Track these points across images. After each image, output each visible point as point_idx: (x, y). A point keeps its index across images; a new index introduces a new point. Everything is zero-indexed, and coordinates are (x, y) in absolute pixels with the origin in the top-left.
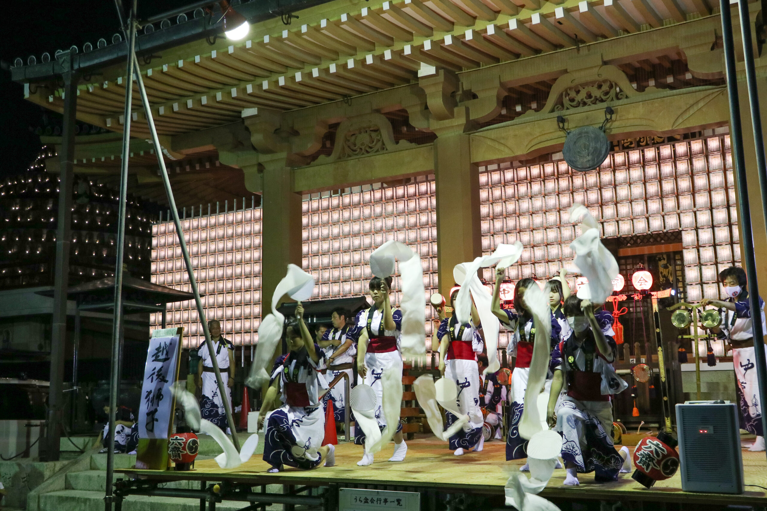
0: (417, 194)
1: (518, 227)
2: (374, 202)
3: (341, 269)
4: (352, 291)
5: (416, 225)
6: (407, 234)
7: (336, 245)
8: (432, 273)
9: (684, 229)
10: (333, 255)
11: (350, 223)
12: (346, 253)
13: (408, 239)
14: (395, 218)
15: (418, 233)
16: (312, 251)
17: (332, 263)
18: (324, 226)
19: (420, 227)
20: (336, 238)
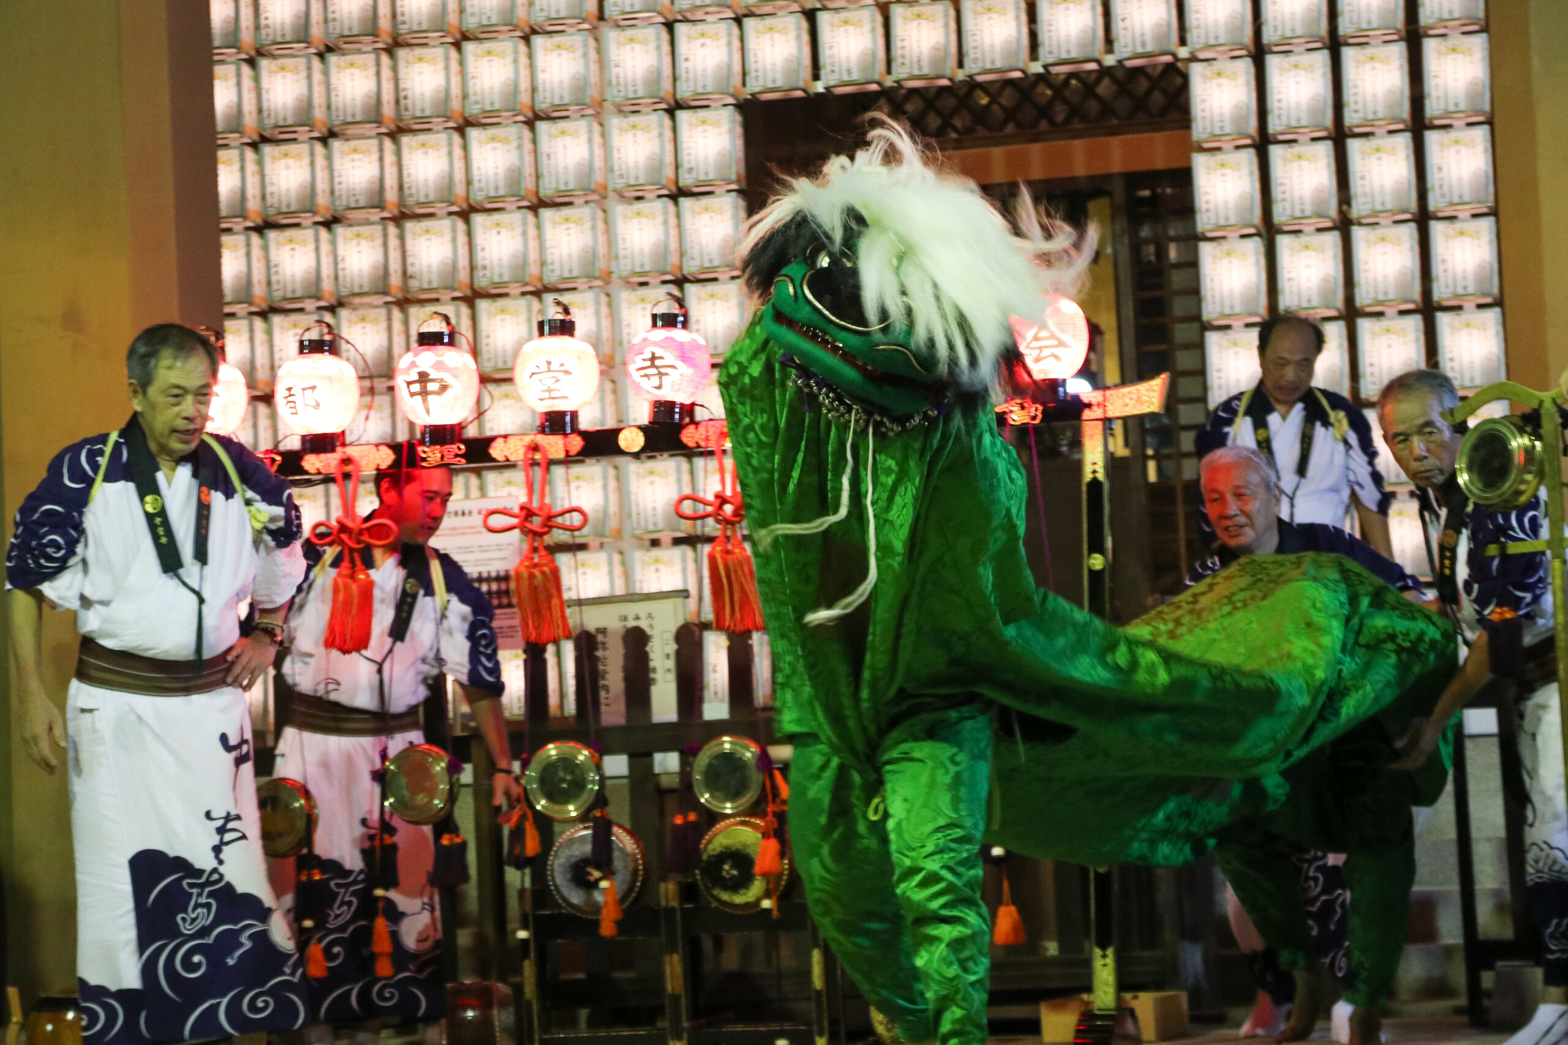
1: (384, 24)
9: (1202, 55)
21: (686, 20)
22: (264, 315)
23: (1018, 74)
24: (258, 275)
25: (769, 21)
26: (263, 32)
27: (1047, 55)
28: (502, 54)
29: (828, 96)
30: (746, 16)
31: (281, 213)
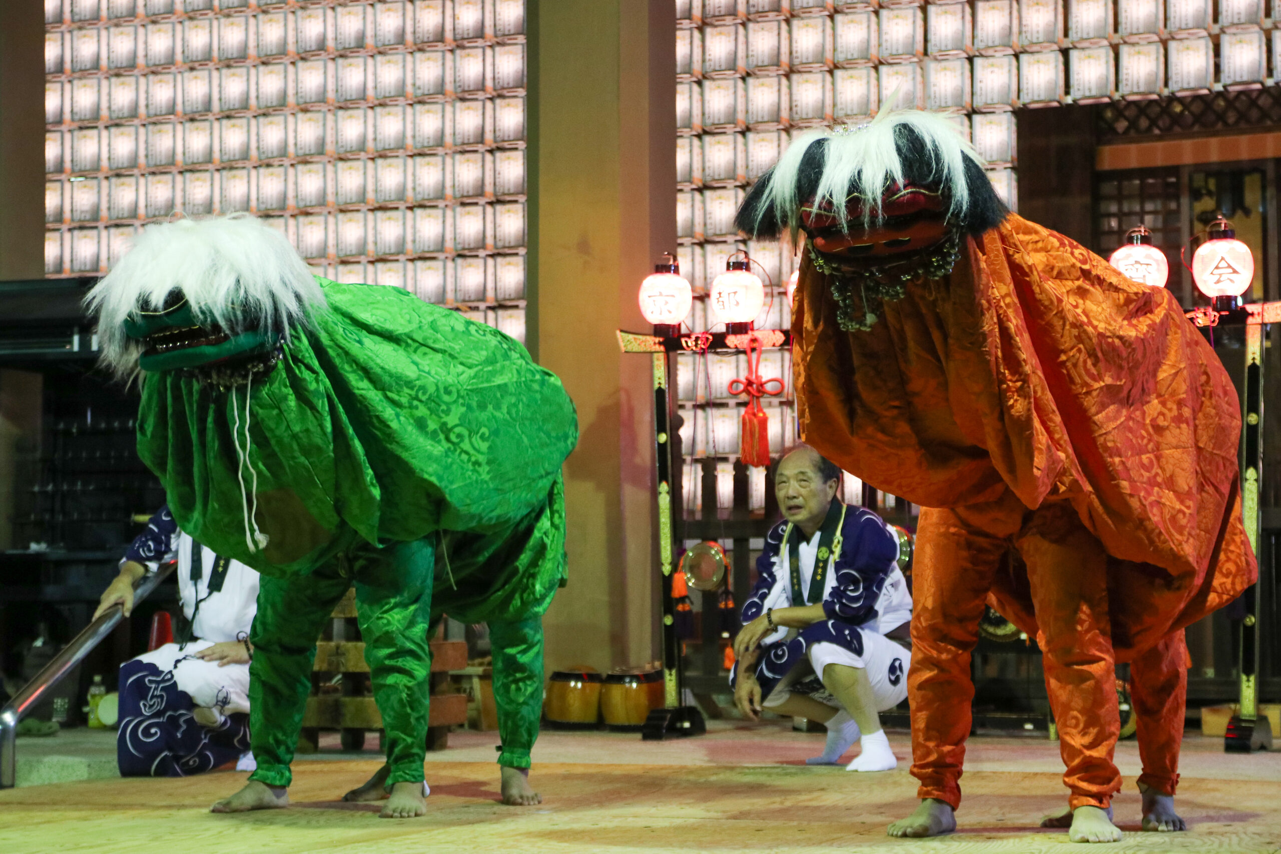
1: (784, 58)
3: (179, 178)
5: (440, 37)
6: (409, 66)
7: (162, 93)
8: (491, 203)
10: (150, 127)
11: (211, 20)
12: (196, 124)
13: (414, 85)
14: (369, 10)
15: (449, 64)
16: (75, 110)
17: (147, 156)
18: (117, 25)
19: (453, 45)
20: (160, 69)
21: (982, 56)
22: (701, 244)
23: (1205, 92)
24: (698, 220)
25: (1037, 56)
26: (707, 64)
27: (1226, 78)
28: (859, 78)
29: (1075, 106)
30: (1022, 53)
31: (714, 180)
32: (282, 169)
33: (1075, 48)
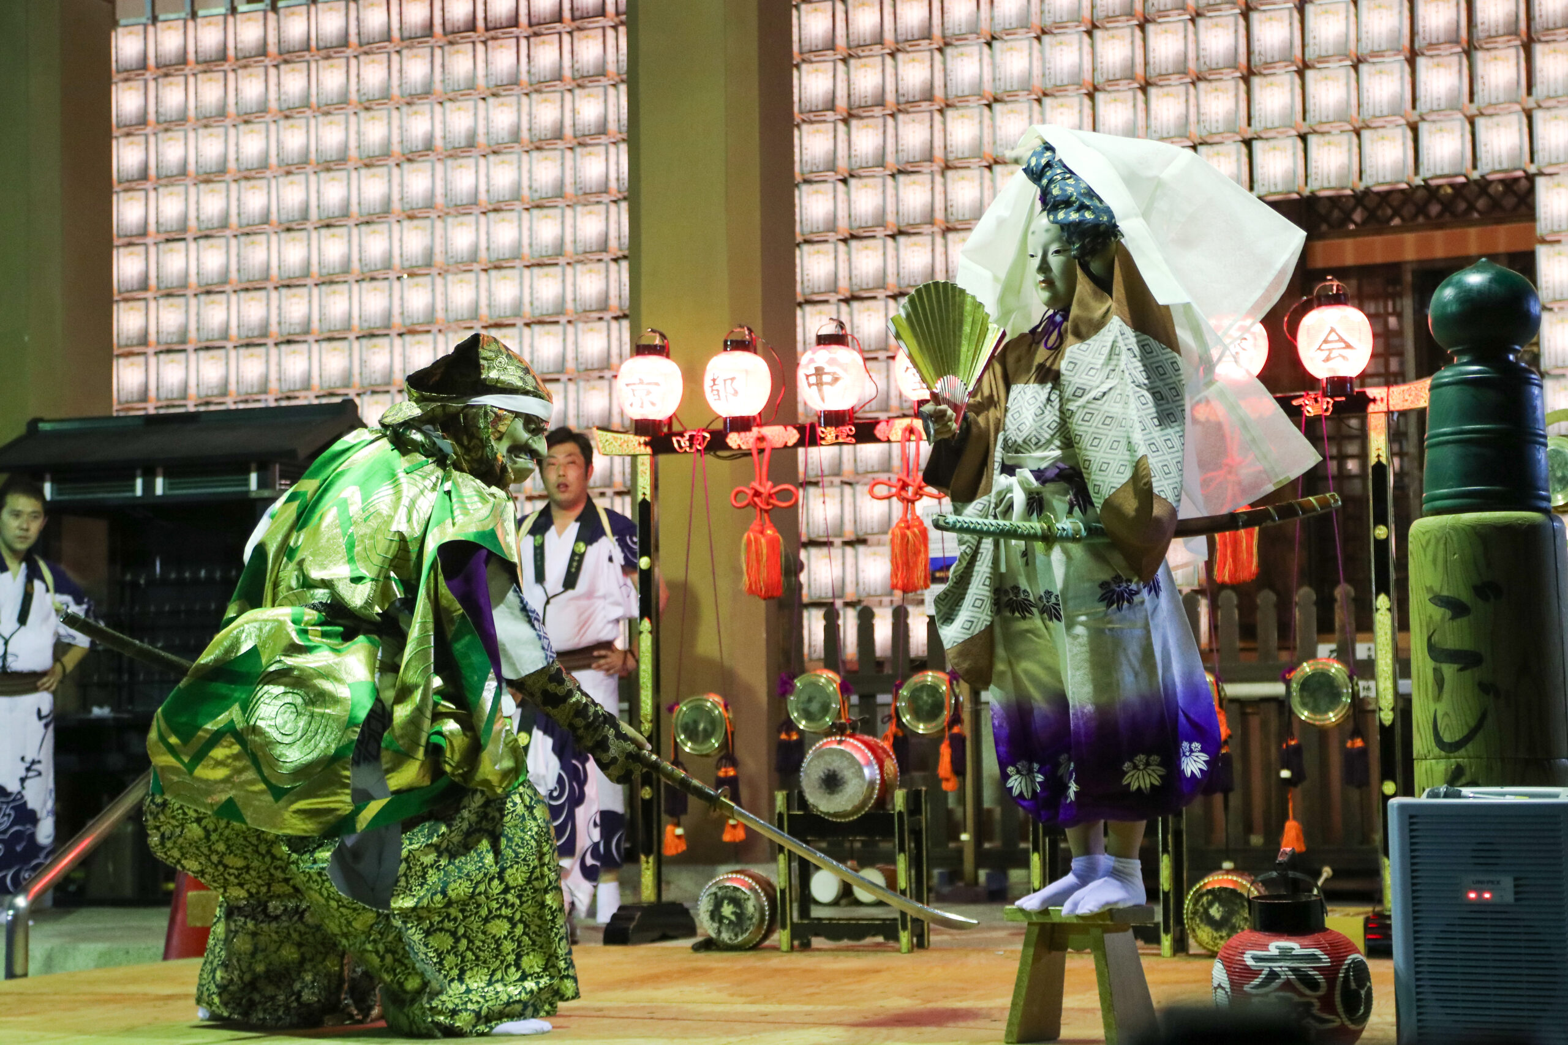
0: (567, 14)
1: (938, 153)
2: (402, 39)
3: (274, 295)
4: (315, 381)
5: (559, 135)
6: (525, 167)
7: (255, 200)
8: (616, 318)
9: (1547, 170)
10: (243, 239)
11: (307, 118)
12: (292, 234)
13: (530, 187)
14: (481, 104)
15: (569, 163)
16: (161, 220)
17: (239, 270)
18: (206, 126)
19: (575, 142)
20: (253, 173)
23: (1404, 186)
25: (1217, 148)
26: (853, 160)
27: (1425, 172)
30: (1200, 144)
31: (862, 290)
32: (386, 283)
33: (1259, 138)
